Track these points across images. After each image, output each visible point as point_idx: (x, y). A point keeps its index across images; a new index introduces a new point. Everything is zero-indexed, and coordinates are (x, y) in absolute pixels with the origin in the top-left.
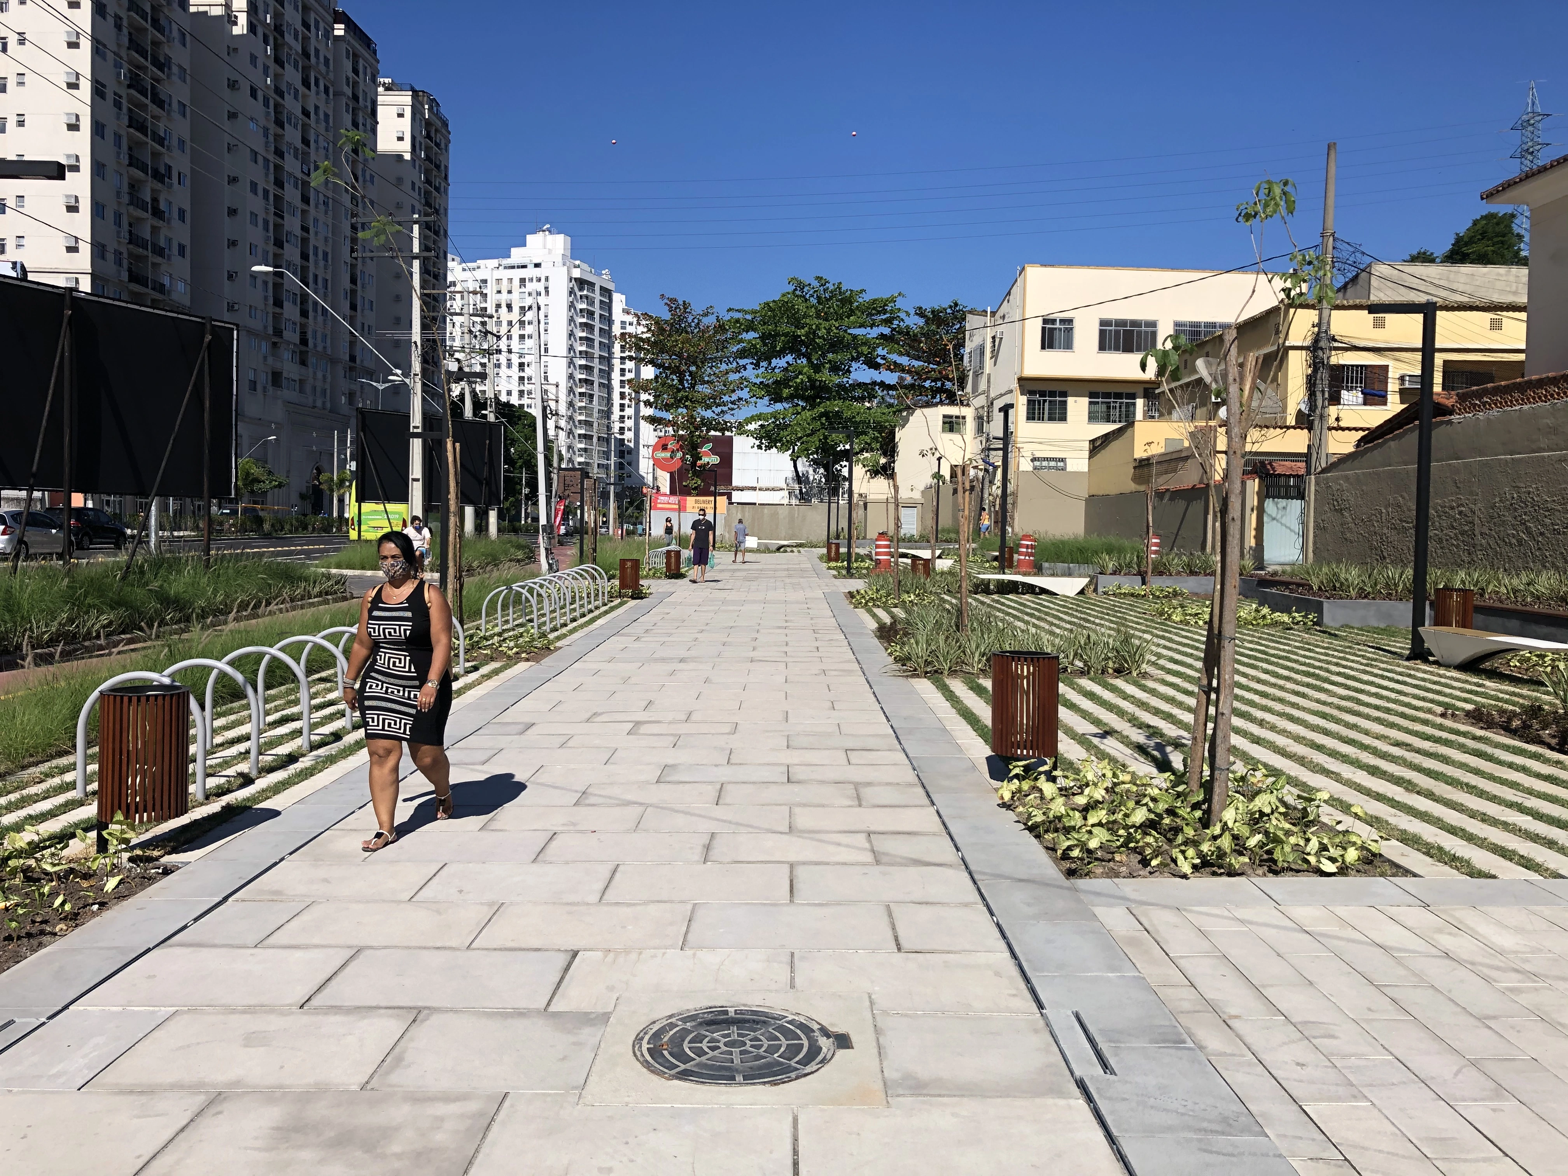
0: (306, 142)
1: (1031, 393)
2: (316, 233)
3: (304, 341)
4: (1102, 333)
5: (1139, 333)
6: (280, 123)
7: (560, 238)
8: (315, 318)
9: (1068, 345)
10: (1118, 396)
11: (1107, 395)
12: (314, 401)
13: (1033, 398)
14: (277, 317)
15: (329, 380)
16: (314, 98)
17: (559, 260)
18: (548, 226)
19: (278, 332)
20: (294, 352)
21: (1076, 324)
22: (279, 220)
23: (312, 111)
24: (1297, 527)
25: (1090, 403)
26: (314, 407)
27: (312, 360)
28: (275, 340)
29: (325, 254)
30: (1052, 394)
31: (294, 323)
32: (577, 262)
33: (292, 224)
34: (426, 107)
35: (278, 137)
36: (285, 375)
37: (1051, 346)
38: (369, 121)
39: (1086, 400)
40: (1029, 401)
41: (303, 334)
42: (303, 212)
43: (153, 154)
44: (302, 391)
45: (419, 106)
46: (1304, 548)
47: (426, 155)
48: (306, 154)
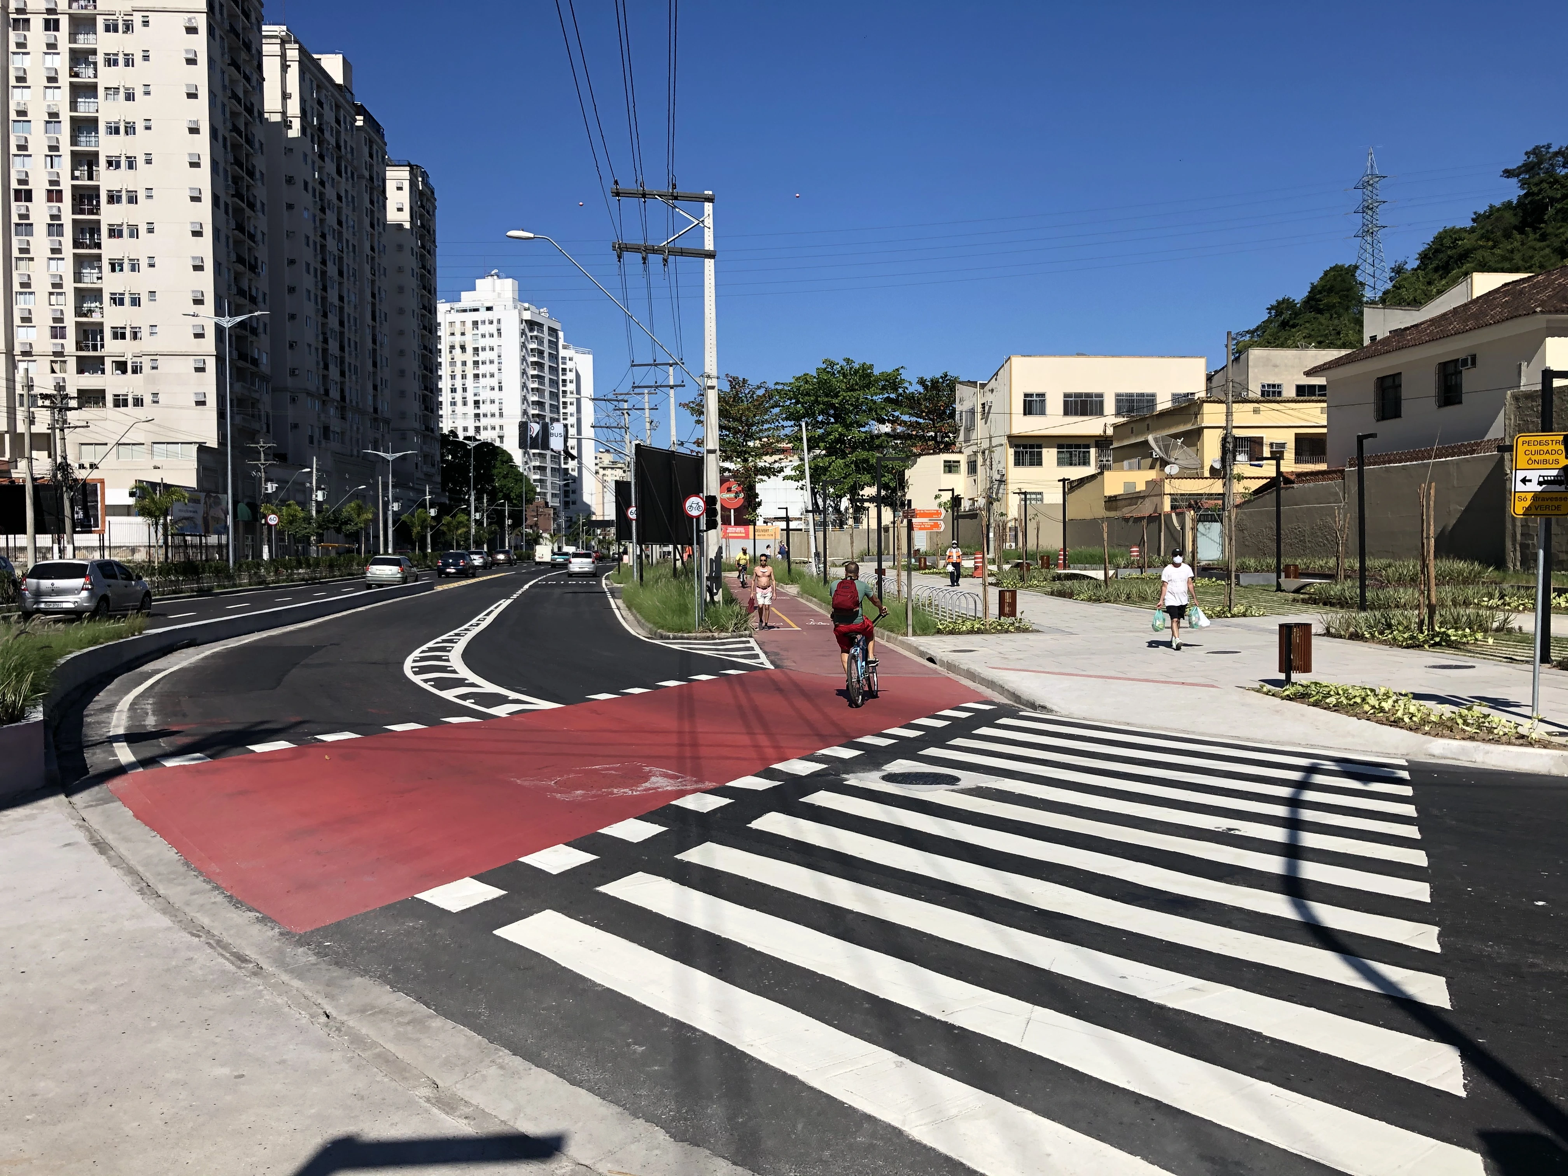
0: (340, 223)
1: (1017, 446)
2: (349, 302)
3: (343, 398)
4: (1066, 403)
5: (1091, 402)
6: (323, 210)
7: (509, 282)
8: (350, 377)
9: (1042, 412)
10: (1078, 446)
11: (1069, 446)
12: (352, 450)
13: (1018, 450)
14: (325, 377)
15: (361, 430)
16: (344, 185)
17: (510, 303)
18: (496, 271)
19: (327, 392)
20: (337, 408)
21: (1047, 397)
22: (325, 294)
23: (343, 194)
24: (1218, 539)
25: (1058, 452)
26: (352, 456)
27: (349, 415)
28: (325, 398)
29: (355, 319)
30: (1032, 447)
31: (336, 383)
32: (526, 305)
33: (333, 297)
34: (420, 179)
35: (322, 221)
36: (332, 428)
37: (1030, 413)
38: (381, 198)
39: (1055, 450)
40: (1015, 452)
41: (342, 391)
42: (340, 284)
43: (249, 249)
44: (343, 442)
45: (414, 179)
46: (1223, 552)
47: (421, 223)
48: (340, 233)
